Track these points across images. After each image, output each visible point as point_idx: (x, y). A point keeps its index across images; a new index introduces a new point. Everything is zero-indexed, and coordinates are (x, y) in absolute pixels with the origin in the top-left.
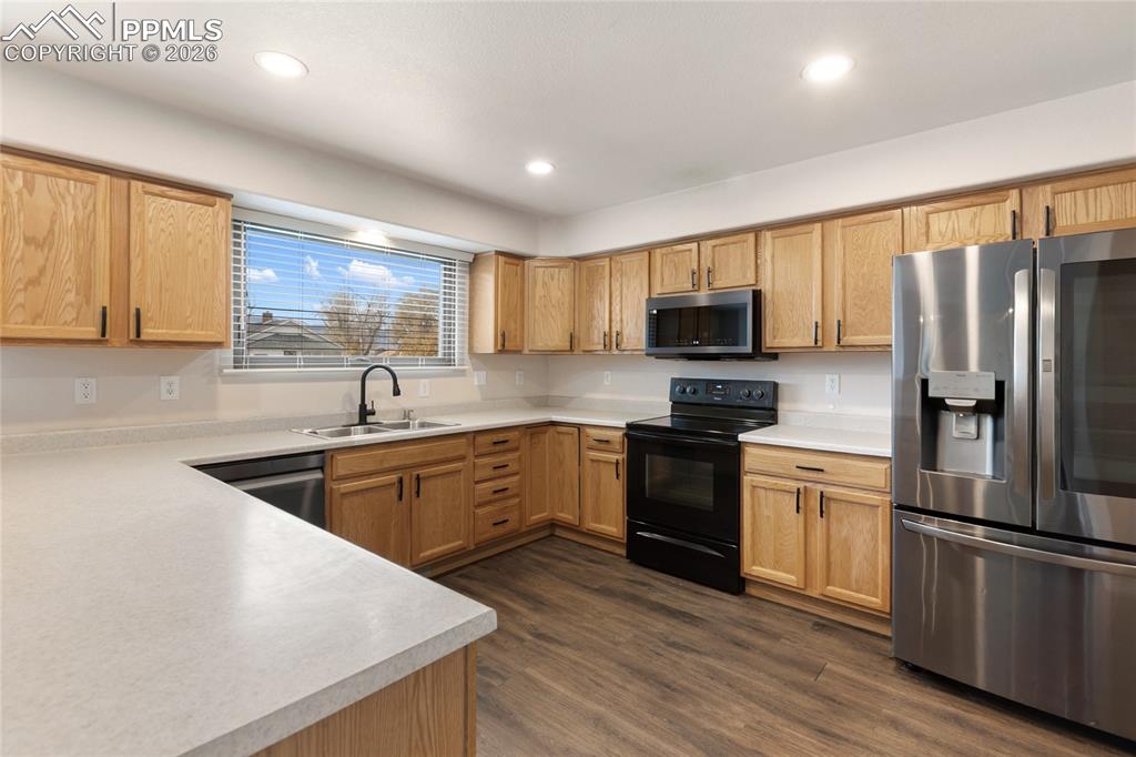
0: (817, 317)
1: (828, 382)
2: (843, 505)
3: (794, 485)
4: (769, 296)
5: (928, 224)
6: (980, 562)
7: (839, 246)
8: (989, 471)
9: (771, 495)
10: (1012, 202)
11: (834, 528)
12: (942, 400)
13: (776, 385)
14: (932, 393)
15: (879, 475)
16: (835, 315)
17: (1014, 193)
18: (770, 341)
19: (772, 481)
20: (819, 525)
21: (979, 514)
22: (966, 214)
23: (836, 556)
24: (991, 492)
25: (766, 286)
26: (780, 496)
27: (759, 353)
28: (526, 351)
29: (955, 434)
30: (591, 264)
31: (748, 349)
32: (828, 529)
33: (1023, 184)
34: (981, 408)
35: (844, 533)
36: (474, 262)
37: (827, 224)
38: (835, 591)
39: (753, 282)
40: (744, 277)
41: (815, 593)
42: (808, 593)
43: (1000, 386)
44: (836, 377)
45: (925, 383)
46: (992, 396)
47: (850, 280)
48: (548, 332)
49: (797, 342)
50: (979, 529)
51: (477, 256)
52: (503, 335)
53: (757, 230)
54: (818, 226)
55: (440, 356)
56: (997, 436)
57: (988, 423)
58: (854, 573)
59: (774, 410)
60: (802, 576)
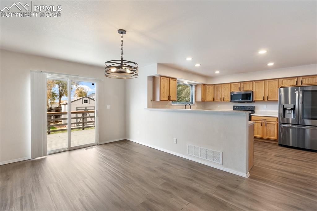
0: (264, 96)
1: (264, 106)
2: (269, 124)
3: (261, 122)
4: (255, 92)
5: (283, 82)
6: (291, 129)
7: (267, 85)
8: (293, 118)
9: (257, 123)
10: (296, 79)
11: (268, 128)
12: (286, 108)
13: (254, 107)
14: (284, 107)
15: (275, 119)
16: (267, 95)
17: (296, 78)
18: (255, 99)
19: (257, 121)
20: (265, 128)
21: (290, 123)
22: (289, 81)
23: (268, 132)
24: (292, 120)
25: (254, 90)
26: (258, 124)
27: (253, 101)
28: (205, 101)
29: (288, 113)
30: (218, 85)
31: (251, 101)
32: (267, 128)
33: (297, 77)
34: (292, 109)
35: (269, 129)
36: (197, 86)
37: (266, 81)
38: (268, 137)
39: (251, 90)
40: (250, 89)
41: (264, 138)
42: (263, 138)
43: (294, 106)
44: (266, 105)
45: (283, 106)
46: (293, 107)
47: (270, 90)
48: (209, 98)
49: (260, 100)
50: (291, 125)
51: (197, 84)
52: (203, 98)
53: (252, 81)
54: (264, 81)
55: (191, 102)
56: (294, 113)
57: (292, 111)
58: (271, 134)
59: (254, 111)
60: (262, 135)
